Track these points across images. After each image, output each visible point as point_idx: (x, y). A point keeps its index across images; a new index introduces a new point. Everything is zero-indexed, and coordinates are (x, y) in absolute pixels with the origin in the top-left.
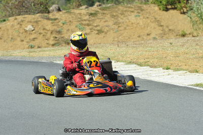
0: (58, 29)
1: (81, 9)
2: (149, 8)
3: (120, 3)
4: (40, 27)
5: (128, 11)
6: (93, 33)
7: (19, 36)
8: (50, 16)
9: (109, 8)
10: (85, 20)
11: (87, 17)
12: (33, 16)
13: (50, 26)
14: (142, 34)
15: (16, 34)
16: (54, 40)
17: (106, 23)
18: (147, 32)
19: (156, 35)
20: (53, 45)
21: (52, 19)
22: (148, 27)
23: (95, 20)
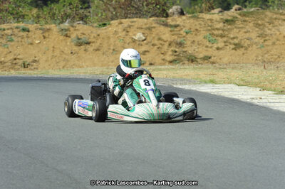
0: (179, 40)
1: (213, 14)
3: (268, 7)
4: (154, 35)
5: (279, 19)
6: (228, 47)
8: (168, 21)
9: (252, 13)
10: (217, 29)
11: (221, 25)
12: (145, 20)
13: (167, 35)
15: (119, 44)
16: (172, 55)
17: (247, 34)
20: (171, 62)
21: (171, 26)
23: (232, 29)
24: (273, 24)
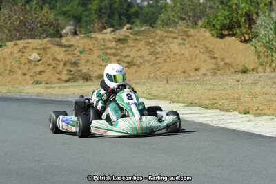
0: (73, 60)
1: (106, 33)
2: (198, 34)
4: (48, 56)
5: (169, 37)
7: (20, 68)
8: (63, 41)
9: (143, 32)
10: (110, 48)
11: (113, 44)
12: (40, 41)
13: (62, 55)
14: (188, 69)
15: (15, 65)
16: (68, 74)
17: (139, 52)
18: (195, 66)
19: (207, 70)
20: (67, 81)
21: (65, 46)
22: (196, 60)
23: (125, 48)
24: (164, 41)
